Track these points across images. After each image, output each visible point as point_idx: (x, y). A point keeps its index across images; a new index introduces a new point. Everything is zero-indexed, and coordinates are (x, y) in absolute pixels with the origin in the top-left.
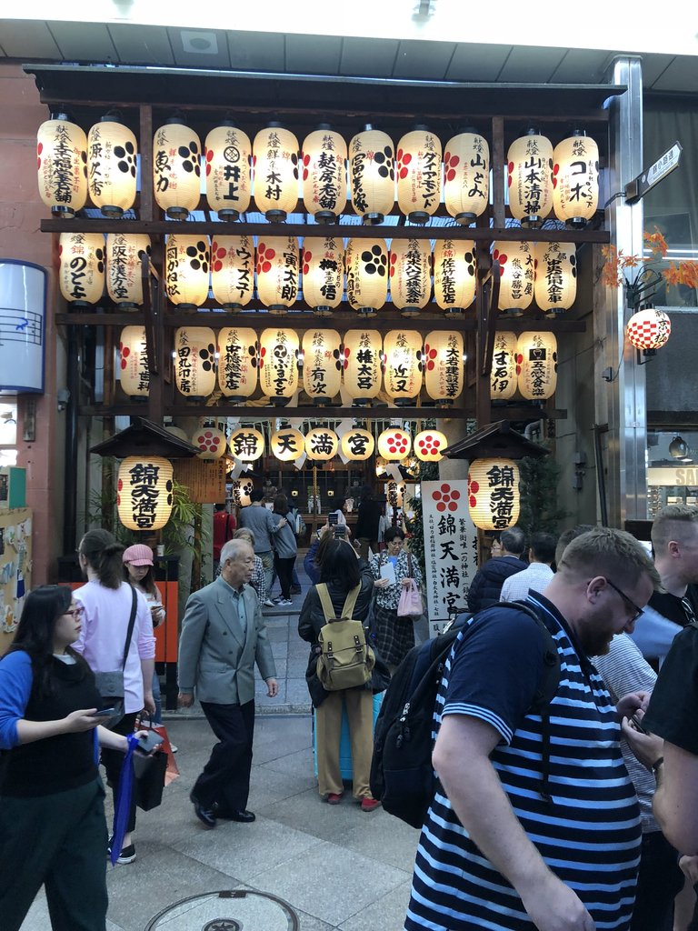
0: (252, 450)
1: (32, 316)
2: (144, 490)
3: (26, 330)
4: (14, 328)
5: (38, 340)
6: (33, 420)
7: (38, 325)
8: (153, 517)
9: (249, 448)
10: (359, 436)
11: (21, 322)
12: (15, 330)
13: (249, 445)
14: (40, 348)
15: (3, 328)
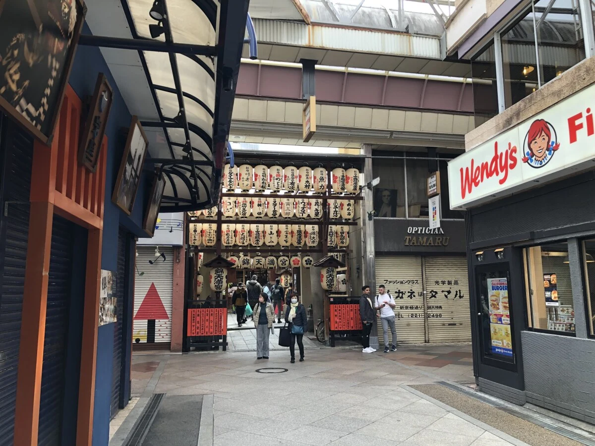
0: (248, 263)
1: (181, 222)
2: (219, 276)
3: (180, 226)
4: (176, 226)
5: (183, 229)
6: (180, 255)
7: (183, 224)
8: (222, 286)
10: (284, 259)
11: (179, 224)
14: (183, 231)
15: (173, 226)
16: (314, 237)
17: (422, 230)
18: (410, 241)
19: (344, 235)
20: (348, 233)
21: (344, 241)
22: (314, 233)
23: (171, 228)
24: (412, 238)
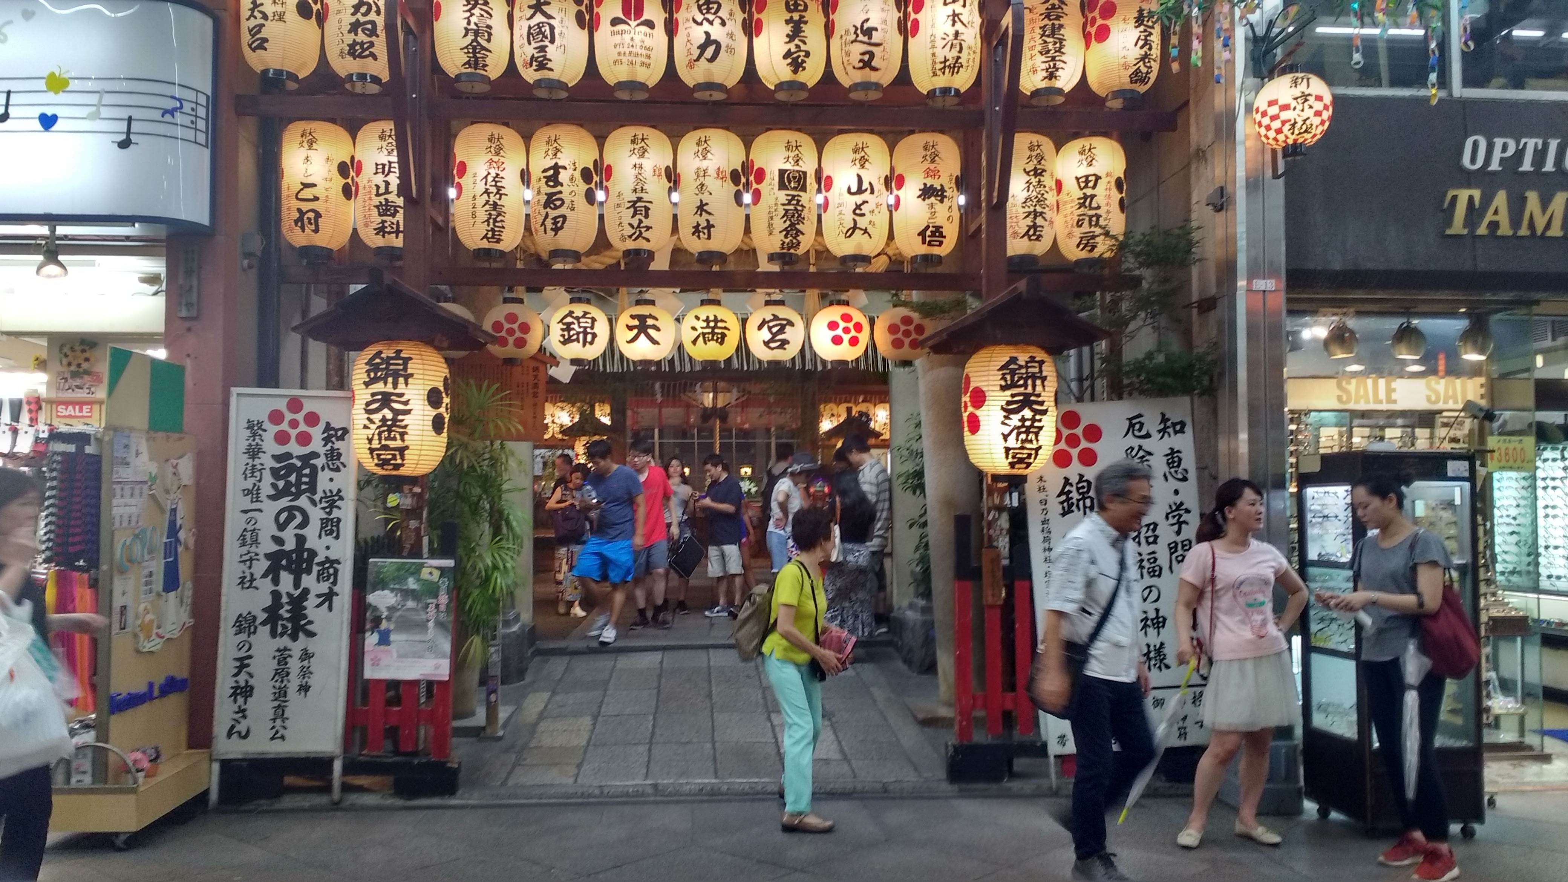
1: (191, 95)
3: (179, 118)
4: (157, 115)
5: (201, 138)
6: (195, 282)
7: (202, 112)
8: (402, 450)
9: (585, 333)
10: (776, 318)
11: (170, 104)
12: (160, 118)
13: (585, 328)
14: (207, 153)
15: (136, 113)
17: (1540, 156)
18: (1474, 213)
23: (123, 126)
24: (1487, 200)
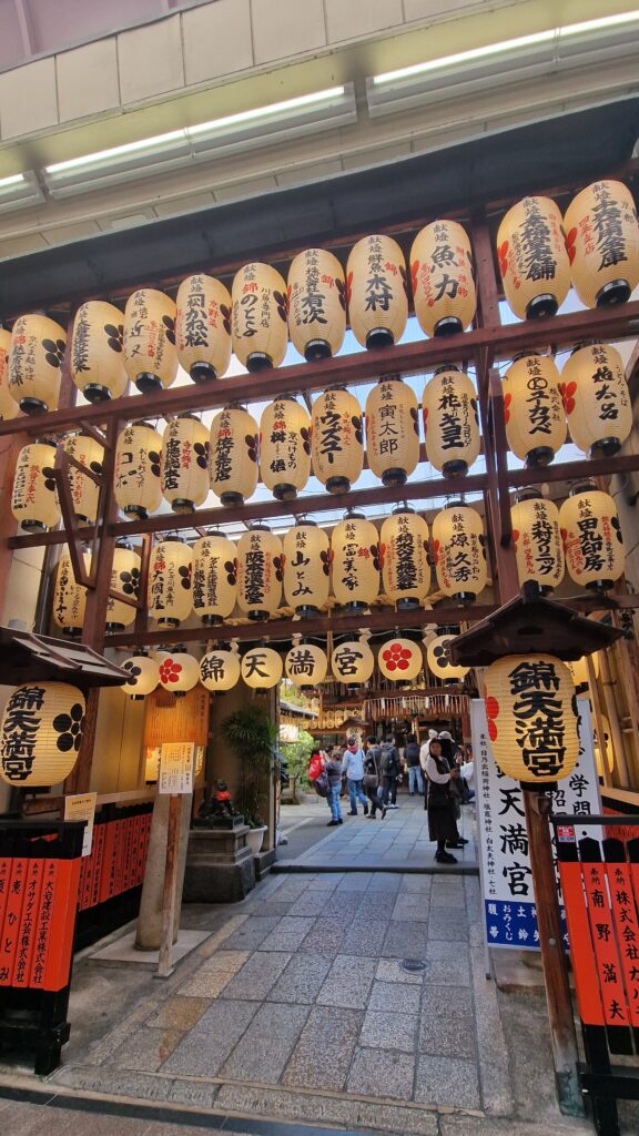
0: (219, 674)
2: (18, 719)
9: (216, 672)
13: (215, 668)
16: (462, 556)
19: (598, 531)
20: (615, 522)
21: (603, 554)
22: (462, 539)
